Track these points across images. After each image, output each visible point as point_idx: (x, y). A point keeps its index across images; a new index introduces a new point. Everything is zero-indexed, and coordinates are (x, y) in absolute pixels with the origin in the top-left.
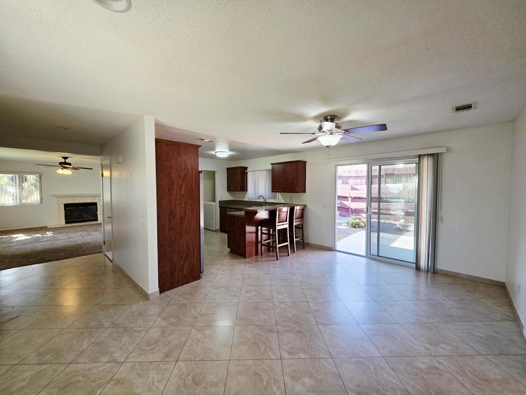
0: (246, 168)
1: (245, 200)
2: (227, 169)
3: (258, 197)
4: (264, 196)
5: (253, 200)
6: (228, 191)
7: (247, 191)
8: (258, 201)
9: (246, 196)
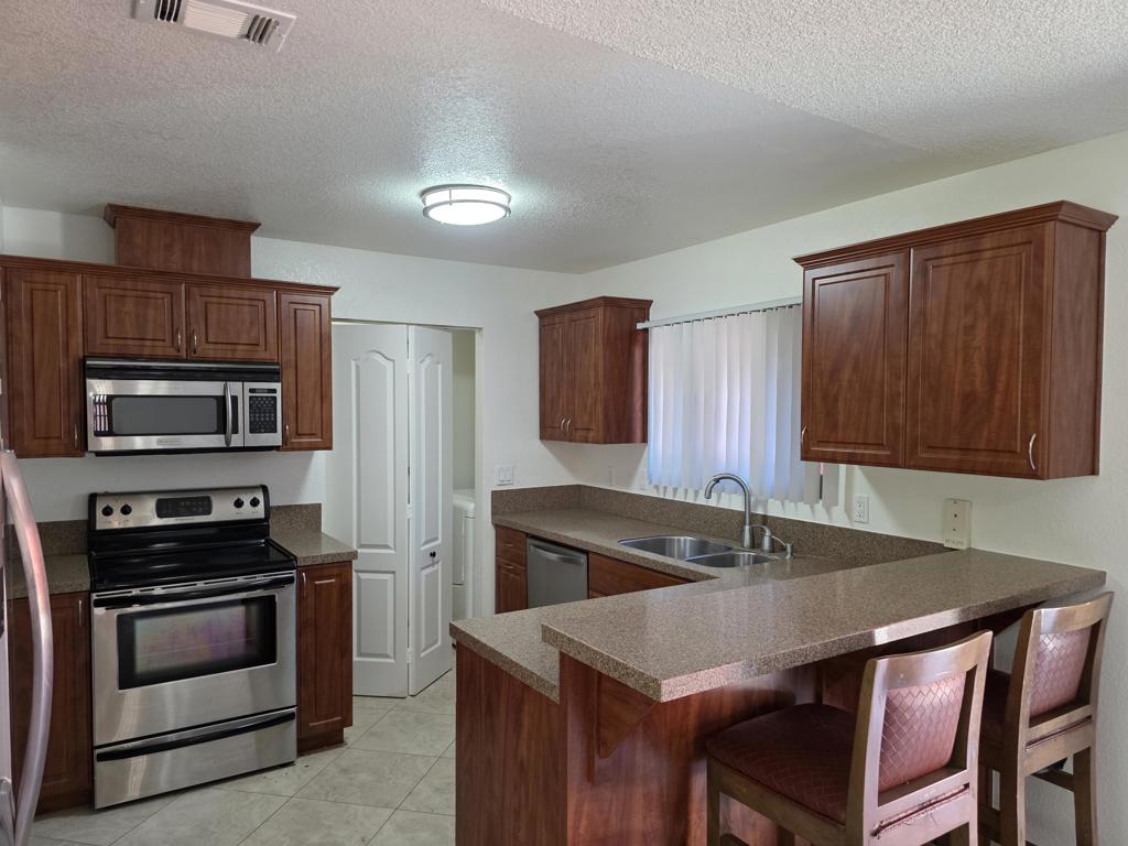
0: (642, 308)
1: (635, 490)
2: (541, 314)
3: (708, 479)
4: (745, 478)
5: (680, 498)
6: (543, 437)
7: (645, 439)
8: (712, 503)
9: (642, 468)
